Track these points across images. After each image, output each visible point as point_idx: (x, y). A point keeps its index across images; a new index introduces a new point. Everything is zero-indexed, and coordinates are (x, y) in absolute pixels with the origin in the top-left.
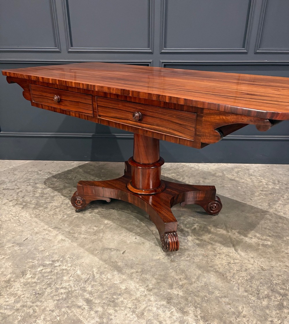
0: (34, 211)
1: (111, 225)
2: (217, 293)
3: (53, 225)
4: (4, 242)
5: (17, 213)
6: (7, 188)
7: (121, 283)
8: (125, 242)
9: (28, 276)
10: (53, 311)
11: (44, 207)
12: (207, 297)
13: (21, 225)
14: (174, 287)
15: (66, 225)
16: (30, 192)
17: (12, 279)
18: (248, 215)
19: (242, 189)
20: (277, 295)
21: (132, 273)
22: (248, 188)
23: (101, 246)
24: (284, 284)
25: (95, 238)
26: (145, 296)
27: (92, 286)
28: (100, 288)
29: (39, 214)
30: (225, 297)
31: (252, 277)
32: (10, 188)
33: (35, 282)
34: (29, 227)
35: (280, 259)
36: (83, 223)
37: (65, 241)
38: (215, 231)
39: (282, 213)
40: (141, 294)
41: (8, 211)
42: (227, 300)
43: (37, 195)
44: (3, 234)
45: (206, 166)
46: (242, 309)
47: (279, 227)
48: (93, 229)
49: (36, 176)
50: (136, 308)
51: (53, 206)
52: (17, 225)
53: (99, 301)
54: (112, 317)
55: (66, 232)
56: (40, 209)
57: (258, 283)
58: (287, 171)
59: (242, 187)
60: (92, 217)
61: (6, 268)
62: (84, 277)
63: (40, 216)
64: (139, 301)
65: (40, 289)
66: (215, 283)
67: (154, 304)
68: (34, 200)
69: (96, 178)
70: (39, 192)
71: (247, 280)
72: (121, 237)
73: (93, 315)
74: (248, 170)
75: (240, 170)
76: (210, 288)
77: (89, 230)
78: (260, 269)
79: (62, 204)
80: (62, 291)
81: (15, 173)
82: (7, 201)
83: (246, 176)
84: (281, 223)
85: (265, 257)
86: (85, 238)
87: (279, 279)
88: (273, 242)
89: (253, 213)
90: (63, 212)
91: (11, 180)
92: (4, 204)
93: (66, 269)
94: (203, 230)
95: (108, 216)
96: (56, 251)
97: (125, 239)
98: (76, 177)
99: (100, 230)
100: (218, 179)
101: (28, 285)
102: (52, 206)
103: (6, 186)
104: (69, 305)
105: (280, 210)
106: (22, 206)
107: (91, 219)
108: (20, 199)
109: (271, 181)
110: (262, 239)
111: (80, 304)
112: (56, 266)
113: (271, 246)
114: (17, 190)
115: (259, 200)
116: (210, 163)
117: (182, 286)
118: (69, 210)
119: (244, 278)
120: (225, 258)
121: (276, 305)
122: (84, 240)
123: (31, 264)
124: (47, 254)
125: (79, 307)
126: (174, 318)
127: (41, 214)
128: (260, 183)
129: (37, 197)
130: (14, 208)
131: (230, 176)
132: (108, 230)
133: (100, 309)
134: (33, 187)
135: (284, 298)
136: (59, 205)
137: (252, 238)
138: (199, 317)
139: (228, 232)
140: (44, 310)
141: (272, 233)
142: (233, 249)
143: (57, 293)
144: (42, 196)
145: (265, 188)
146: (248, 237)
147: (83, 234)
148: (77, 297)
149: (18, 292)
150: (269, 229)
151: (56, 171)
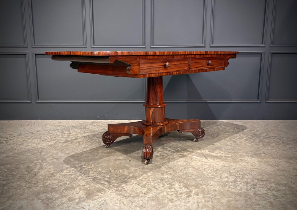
0: (64, 144)
2: (194, 176)
7: (129, 173)
9: (65, 171)
10: (85, 186)
11: (71, 142)
12: (187, 178)
13: (56, 150)
14: (165, 174)
16: (59, 135)
17: (55, 173)
20: (233, 177)
21: (136, 169)
22: (215, 131)
23: (114, 158)
24: (238, 172)
25: (109, 155)
26: (146, 178)
27: (110, 175)
28: (116, 176)
30: (199, 178)
31: (217, 170)
32: (45, 134)
33: (70, 174)
34: (62, 151)
35: (236, 162)
38: (192, 151)
42: (201, 179)
44: (44, 154)
46: (210, 182)
47: (236, 149)
48: (107, 151)
49: (62, 128)
50: (140, 183)
52: (53, 150)
53: (115, 181)
54: (125, 187)
55: (89, 153)
57: (221, 172)
58: (243, 123)
59: (211, 131)
61: (49, 168)
62: (103, 171)
63: (69, 146)
64: (142, 181)
65: (74, 177)
66: (192, 173)
67: (152, 182)
71: (213, 171)
73: (112, 187)
74: (215, 123)
75: (209, 123)
76: (189, 174)
77: (104, 152)
78: (223, 166)
80: (90, 177)
81: (47, 126)
82: (44, 139)
83: (214, 126)
84: (238, 147)
85: (226, 161)
86: (102, 155)
87: (235, 170)
88: (232, 155)
89: (219, 143)
90: (85, 144)
91: (45, 130)
92: (42, 141)
93: (91, 169)
94: (184, 150)
96: (83, 161)
98: (91, 128)
99: (112, 151)
101: (66, 175)
102: (77, 141)
103: (41, 132)
105: (238, 141)
106: (55, 142)
108: (53, 138)
109: (232, 128)
110: (224, 154)
112: (84, 167)
113: (231, 157)
114: (50, 134)
115: (223, 137)
117: (170, 174)
119: (212, 170)
120: (199, 162)
121: (232, 181)
122: (102, 156)
123: (66, 167)
124: (77, 162)
125: (103, 184)
126: (166, 187)
128: (224, 129)
129: (65, 138)
133: (116, 184)
134: (61, 133)
135: (238, 178)
136: (82, 140)
137: (217, 153)
138: (182, 186)
139: (201, 151)
140: (79, 185)
141: (231, 151)
142: (205, 158)
143: (86, 178)
144: (69, 137)
145: (227, 131)
146: (214, 153)
147: (101, 153)
148: (100, 180)
149: (60, 178)
150: (229, 149)
151: (77, 125)
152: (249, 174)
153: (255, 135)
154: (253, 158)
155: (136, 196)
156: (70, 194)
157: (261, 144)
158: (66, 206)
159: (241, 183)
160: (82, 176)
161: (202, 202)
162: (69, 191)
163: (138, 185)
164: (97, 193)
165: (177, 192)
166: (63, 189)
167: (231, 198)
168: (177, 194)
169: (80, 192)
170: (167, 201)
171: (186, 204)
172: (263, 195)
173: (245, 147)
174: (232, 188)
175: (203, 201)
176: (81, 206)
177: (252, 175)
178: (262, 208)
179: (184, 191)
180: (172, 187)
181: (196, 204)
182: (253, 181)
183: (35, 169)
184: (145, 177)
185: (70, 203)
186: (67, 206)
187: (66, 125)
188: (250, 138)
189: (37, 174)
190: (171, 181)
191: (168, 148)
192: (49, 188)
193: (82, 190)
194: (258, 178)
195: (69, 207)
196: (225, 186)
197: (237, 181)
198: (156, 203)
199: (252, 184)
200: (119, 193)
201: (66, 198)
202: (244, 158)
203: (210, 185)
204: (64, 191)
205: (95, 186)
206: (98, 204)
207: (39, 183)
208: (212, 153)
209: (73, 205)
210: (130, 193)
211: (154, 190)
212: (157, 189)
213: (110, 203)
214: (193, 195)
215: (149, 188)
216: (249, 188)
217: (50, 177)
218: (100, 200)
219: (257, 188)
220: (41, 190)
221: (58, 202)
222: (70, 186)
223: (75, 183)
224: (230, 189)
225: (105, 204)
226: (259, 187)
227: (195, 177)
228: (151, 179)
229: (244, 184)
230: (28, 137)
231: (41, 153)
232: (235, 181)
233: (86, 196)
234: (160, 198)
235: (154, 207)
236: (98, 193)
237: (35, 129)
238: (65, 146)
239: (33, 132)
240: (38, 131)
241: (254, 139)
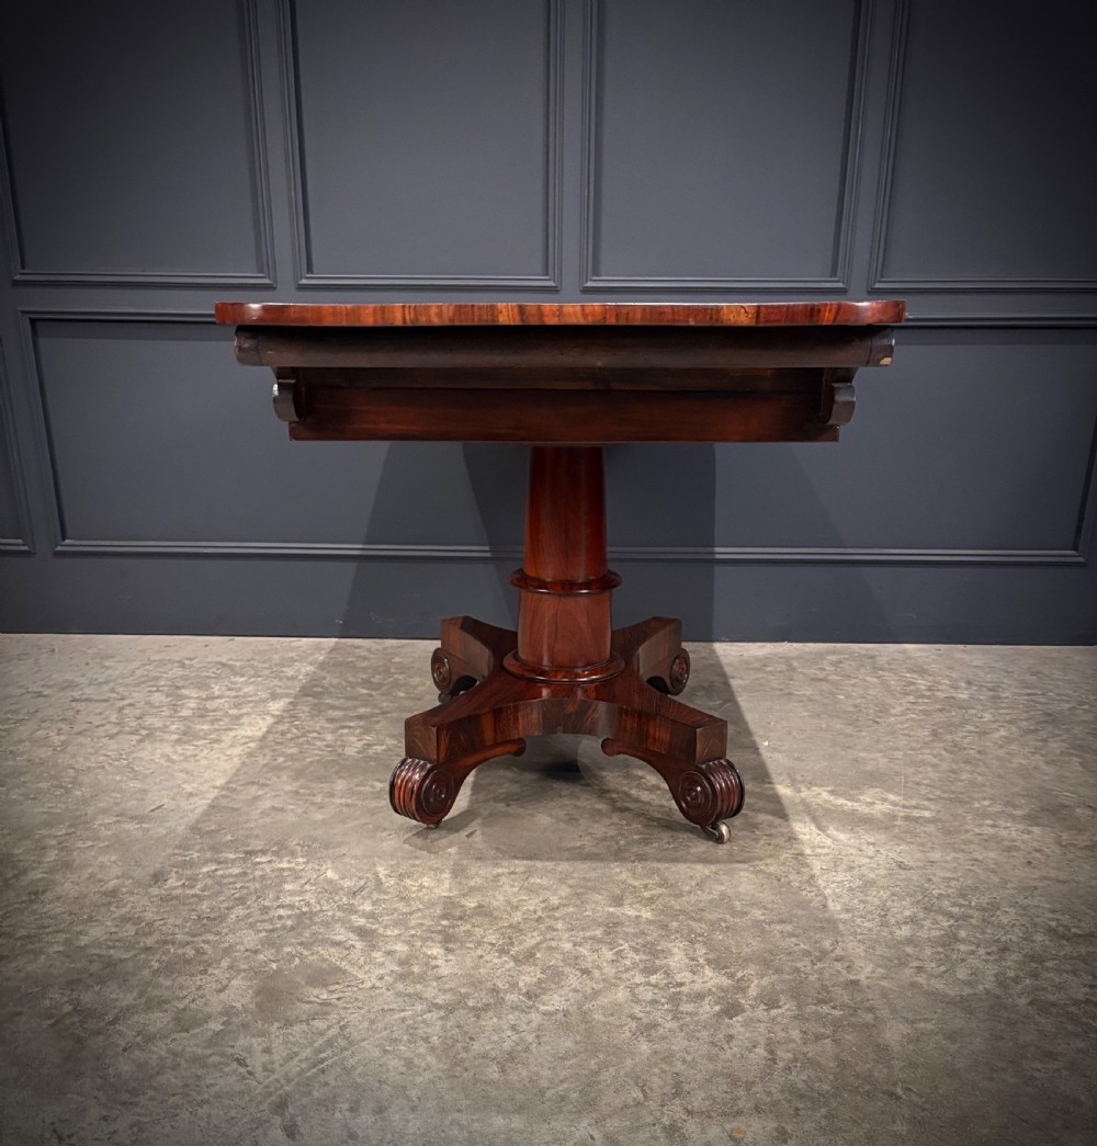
0: (179, 748)
2: (758, 914)
4: (89, 812)
5: (122, 752)
6: (84, 697)
7: (464, 895)
8: (475, 813)
9: (172, 882)
10: (256, 952)
11: (209, 740)
12: (725, 921)
13: (140, 777)
14: (627, 902)
15: (284, 778)
16: (160, 707)
17: (124, 890)
18: (863, 755)
19: (850, 701)
20: (940, 918)
21: (498, 875)
22: (869, 697)
23: (398, 822)
24: (963, 896)
26: (539, 920)
27: (374, 903)
28: (402, 907)
29: (196, 756)
30: (782, 922)
31: (868, 884)
32: (96, 698)
33: (194, 896)
34: (167, 783)
35: (956, 846)
36: (337, 773)
37: (285, 811)
38: (758, 790)
39: (973, 752)
40: (526, 916)
41: (92, 747)
42: (789, 928)
43: (186, 713)
44: (83, 797)
45: (734, 648)
46: (832, 945)
47: (962, 781)
48: (372, 786)
49: (178, 672)
50: (512, 944)
51: (239, 737)
52: (125, 778)
53: (396, 932)
54: (439, 962)
55: (286, 793)
56: (198, 743)
57: (884, 895)
58: (997, 661)
59: (849, 697)
60: (367, 762)
61: (102, 866)
62: (347, 883)
63: (198, 758)
64: (520, 930)
65: (212, 909)
66: (753, 895)
67: (566, 936)
68: (177, 725)
70: (189, 707)
71: (851, 889)
73: (381, 960)
74: (872, 657)
75: (845, 659)
76: (737, 903)
77: (359, 788)
78: (894, 866)
80: (282, 912)
81: (107, 664)
82: (88, 726)
83: (864, 671)
84: (967, 771)
85: (910, 843)
86: (347, 805)
87: (949, 887)
88: (939, 812)
89: (881, 751)
91: (96, 680)
92: (80, 733)
93: (290, 869)
96: (255, 832)
101: (174, 902)
102: (235, 737)
103: (80, 692)
104: (304, 940)
105: (969, 744)
106: (138, 737)
107: (363, 764)
108: (128, 722)
109: (948, 682)
110: (904, 807)
111: (338, 938)
112: (259, 863)
113: (932, 821)
114: (117, 701)
115: (902, 723)
116: (749, 641)
117: (651, 900)
118: (292, 745)
119: (843, 886)
121: (934, 937)
122: (345, 809)
123: (180, 858)
124: (229, 837)
125: (337, 944)
126: (628, 963)
127: (201, 755)
128: (909, 686)
129: (185, 718)
130: (112, 741)
131: (813, 671)
133: (401, 948)
134: (168, 695)
135: (960, 923)
137: (873, 803)
138: (701, 961)
139: (799, 791)
140: (229, 950)
141: (938, 793)
142: (813, 827)
143: (266, 917)
144: (202, 716)
145: (923, 696)
146: (858, 801)
147: (341, 797)
148: (327, 924)
149: (146, 914)
150: (927, 785)
151: (241, 660)
152: (1014, 905)
153: (1050, 715)
154: (1036, 830)
155: (486, 1008)
156: (185, 993)
157: (1075, 759)
158: (163, 1053)
159: (973, 948)
160: (249, 907)
161: (793, 1041)
162: (181, 980)
163: (502, 951)
164: (310, 989)
165: (678, 989)
166: (156, 965)
167: (926, 1020)
168: (675, 999)
169: (234, 982)
170: (628, 1034)
171: (715, 1051)
172: (1073, 1009)
173: (1000, 776)
174: (931, 976)
175: (796, 1034)
176: (230, 1051)
177: (1025, 908)
178: (1064, 1073)
179: (708, 985)
180: (657, 962)
181: (761, 1051)
182: (1027, 938)
183: (33, 869)
184: (535, 912)
185: (184, 1035)
186: (169, 1051)
187: (191, 659)
188: (1027, 732)
189: (43, 892)
190: (653, 934)
191: (648, 777)
192: (91, 962)
193: (243, 974)
194: (1054, 924)
195: (175, 1055)
196: (902, 964)
197: (957, 939)
198: (576, 1043)
199: (1025, 956)
200: (411, 990)
201: (166, 1011)
202: (994, 826)
203: (833, 955)
204: (161, 980)
205: (306, 953)
206: (311, 1044)
207: (49, 938)
208: (849, 803)
209: (194, 1049)
210: (463, 990)
211: (573, 979)
212: (586, 972)
213: (364, 1040)
214: (752, 1007)
215: (549, 967)
216: (1011, 974)
217: (102, 909)
218: (319, 1024)
219: (1046, 975)
220: (55, 972)
221: (127, 1030)
222: (190, 952)
223: (211, 937)
224: (921, 979)
225: (342, 1043)
226: (1058, 971)
227: (763, 918)
228: (560, 925)
229: (989, 954)
230: (16, 712)
231: (68, 791)
232: (950, 939)
233: (258, 1005)
234: (596, 1017)
235: (568, 1063)
236: (316, 992)
237: (53, 677)
238: (182, 758)
239: (41, 689)
240: (66, 687)
241: (1043, 735)
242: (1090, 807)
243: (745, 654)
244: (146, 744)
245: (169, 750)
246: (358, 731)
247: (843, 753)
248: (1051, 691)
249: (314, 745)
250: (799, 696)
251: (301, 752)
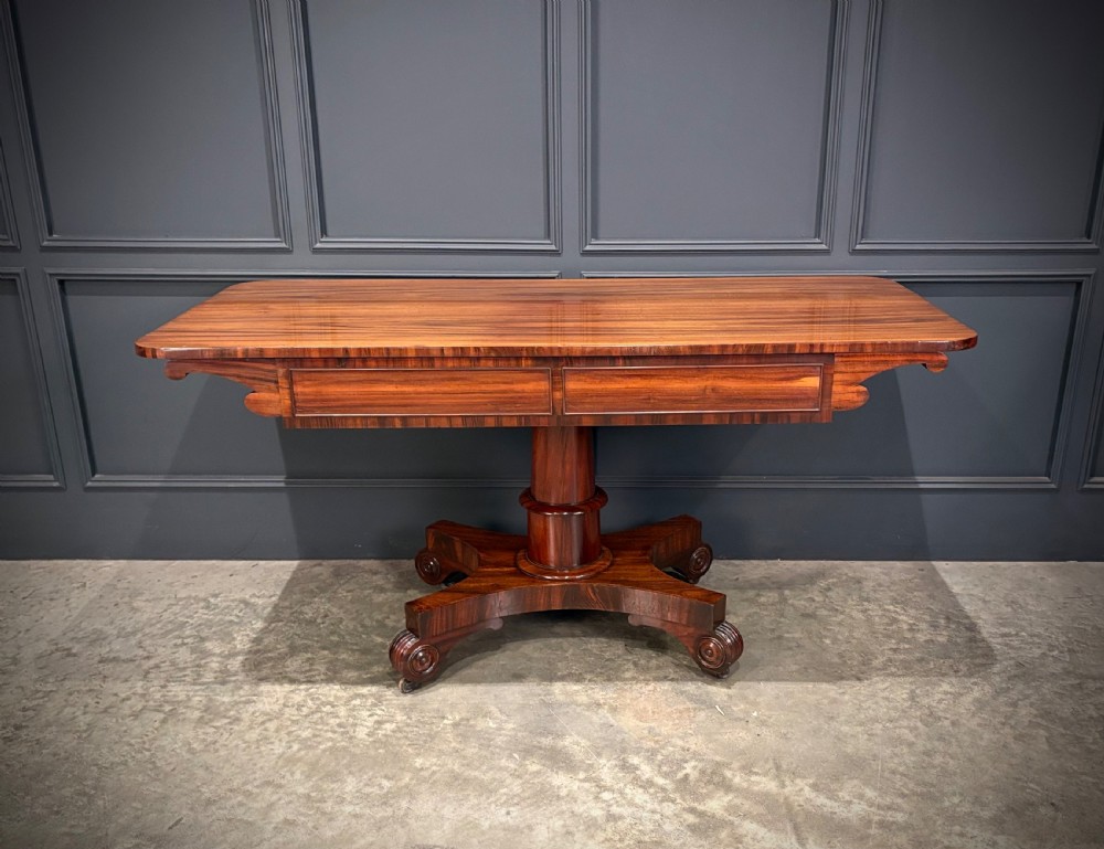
0: (200, 731)
1: (434, 773)
3: (257, 776)
4: (109, 832)
5: (146, 739)
6: (112, 655)
8: (476, 826)
11: (229, 718)
13: (161, 776)
15: (298, 776)
16: (185, 669)
18: (845, 729)
19: (836, 646)
22: (854, 641)
23: (404, 840)
25: (386, 814)
29: (215, 742)
32: (123, 656)
34: (186, 785)
36: (348, 766)
37: (297, 825)
38: (745, 785)
39: (947, 723)
41: (117, 732)
43: (209, 677)
44: (105, 808)
45: (730, 568)
47: (934, 767)
48: (381, 787)
49: (202, 614)
51: (257, 714)
52: (147, 778)
55: (299, 797)
56: (219, 724)
58: (976, 585)
59: (835, 641)
60: (377, 749)
63: (218, 746)
68: (200, 696)
69: (388, 618)
70: (212, 669)
72: (464, 811)
74: (859, 582)
75: (834, 584)
77: (367, 789)
79: (285, 705)
81: (135, 605)
82: (114, 699)
83: (850, 602)
84: (940, 752)
86: (356, 816)
88: (911, 814)
89: (861, 724)
90: (289, 733)
91: (124, 628)
92: (105, 711)
94: (709, 782)
95: (425, 742)
97: (476, 816)
98: (326, 616)
99: (400, 789)
100: (765, 613)
102: (253, 713)
103: (108, 649)
105: (945, 711)
106: (162, 716)
107: (372, 752)
108: (154, 692)
109: (927, 618)
110: (879, 807)
113: (905, 828)
114: (143, 662)
116: (744, 558)
118: (307, 725)
122: (354, 821)
127: (221, 742)
128: (891, 625)
129: (207, 686)
130: (136, 723)
131: (802, 602)
132: (424, 787)
134: (193, 650)
136: (276, 708)
137: (850, 802)
139: (783, 786)
141: (911, 786)
142: (794, 839)
144: (224, 683)
145: (905, 640)
146: (837, 798)
147: (350, 803)
150: (903, 775)
151: (263, 596)
153: (1021, 665)
154: (1001, 840)
157: (1042, 732)
173: (970, 759)
187: (216, 596)
188: (999, 692)
202: (961, 835)
208: (829, 802)
230: (45, 680)
237: (83, 625)
238: (202, 746)
239: (70, 645)
240: (95, 641)
241: (1014, 695)
242: (1053, 804)
243: (740, 576)
244: (169, 726)
245: (191, 734)
246: (369, 702)
247: (826, 727)
248: (1023, 630)
249: (328, 724)
250: (788, 640)
251: (315, 736)
